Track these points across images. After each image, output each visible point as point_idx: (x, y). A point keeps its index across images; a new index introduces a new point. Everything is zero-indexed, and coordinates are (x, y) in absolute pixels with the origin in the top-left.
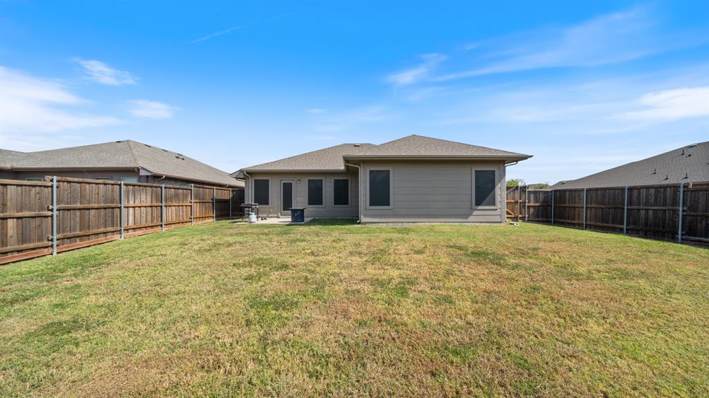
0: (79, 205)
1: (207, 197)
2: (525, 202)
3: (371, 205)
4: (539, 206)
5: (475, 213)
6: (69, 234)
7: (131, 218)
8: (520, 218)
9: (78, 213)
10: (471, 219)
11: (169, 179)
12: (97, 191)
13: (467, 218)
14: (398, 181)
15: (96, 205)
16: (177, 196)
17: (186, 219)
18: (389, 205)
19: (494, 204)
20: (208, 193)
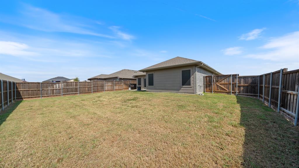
0: (96, 86)
1: (128, 83)
2: (236, 84)
3: (149, 85)
4: (248, 86)
5: (182, 89)
6: (95, 91)
7: (107, 88)
8: (233, 93)
9: (96, 87)
10: (180, 91)
11: (124, 79)
12: (100, 83)
13: (179, 91)
14: (157, 77)
15: (99, 85)
16: (118, 83)
17: (121, 89)
18: (153, 85)
19: (190, 85)
20: (129, 82)
